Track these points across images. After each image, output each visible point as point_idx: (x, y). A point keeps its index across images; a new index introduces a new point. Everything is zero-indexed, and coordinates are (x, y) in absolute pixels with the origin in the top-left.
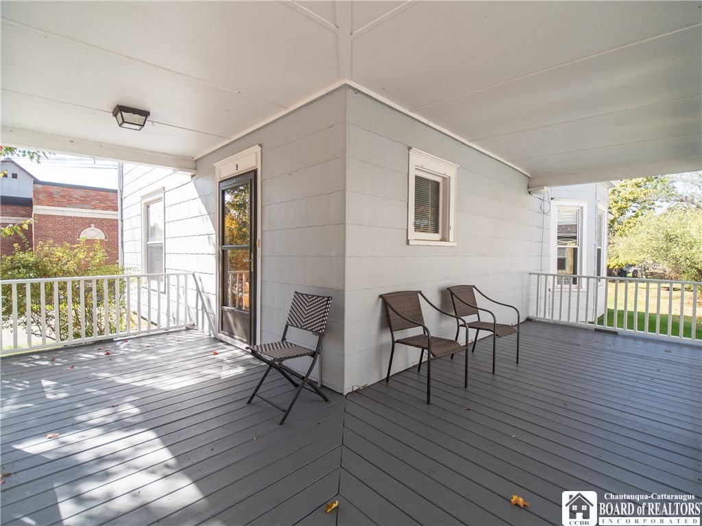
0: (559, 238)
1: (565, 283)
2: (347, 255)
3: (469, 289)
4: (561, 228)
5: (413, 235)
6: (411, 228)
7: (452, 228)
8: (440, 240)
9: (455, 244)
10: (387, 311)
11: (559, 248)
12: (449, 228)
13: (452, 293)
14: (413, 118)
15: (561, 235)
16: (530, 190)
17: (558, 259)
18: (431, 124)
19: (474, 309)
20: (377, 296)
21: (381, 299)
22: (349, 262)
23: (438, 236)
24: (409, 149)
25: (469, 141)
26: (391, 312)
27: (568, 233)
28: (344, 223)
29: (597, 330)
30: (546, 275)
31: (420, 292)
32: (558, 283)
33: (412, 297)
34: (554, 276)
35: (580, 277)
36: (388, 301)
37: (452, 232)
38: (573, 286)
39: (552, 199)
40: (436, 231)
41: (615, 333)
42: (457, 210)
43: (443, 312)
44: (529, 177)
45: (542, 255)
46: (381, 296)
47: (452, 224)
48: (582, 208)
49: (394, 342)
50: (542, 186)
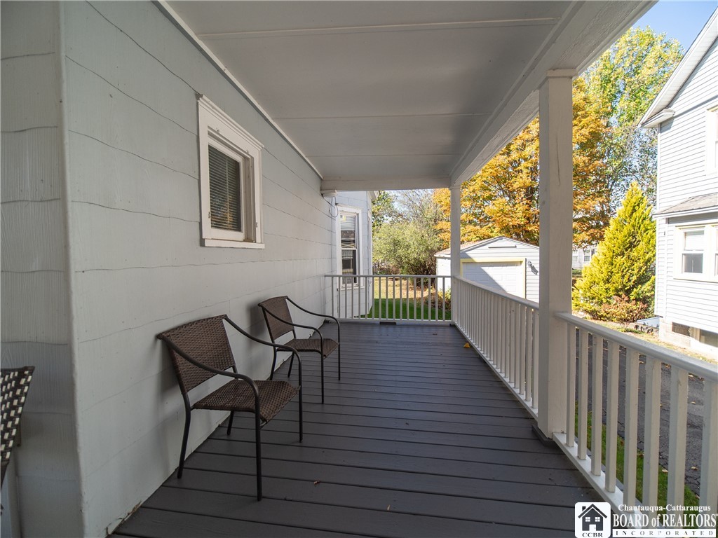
0: (342, 241)
1: (348, 283)
2: (75, 266)
3: (282, 301)
4: (344, 233)
5: (210, 232)
6: (207, 221)
7: (259, 225)
8: (244, 241)
9: (262, 246)
10: (173, 359)
11: (342, 250)
12: (255, 225)
13: (264, 309)
14: (201, 50)
15: (344, 239)
16: (323, 192)
17: (343, 260)
18: (227, 72)
19: (289, 325)
20: (152, 337)
21: (159, 342)
22: (79, 284)
23: (240, 236)
24: (198, 96)
25: (272, 119)
26: (179, 359)
27: (349, 237)
28: (62, 199)
29: (382, 323)
30: (333, 277)
31: (226, 317)
32: (344, 283)
33: (213, 326)
34: (339, 276)
35: (359, 277)
36: (173, 341)
37: (258, 230)
38: (355, 284)
39: (336, 204)
40: (238, 229)
41: (394, 324)
42: (264, 204)
43: (253, 337)
44: (322, 180)
45: (332, 258)
46: (159, 337)
47: (258, 220)
48: (358, 214)
49: (188, 410)
50: (333, 189)
